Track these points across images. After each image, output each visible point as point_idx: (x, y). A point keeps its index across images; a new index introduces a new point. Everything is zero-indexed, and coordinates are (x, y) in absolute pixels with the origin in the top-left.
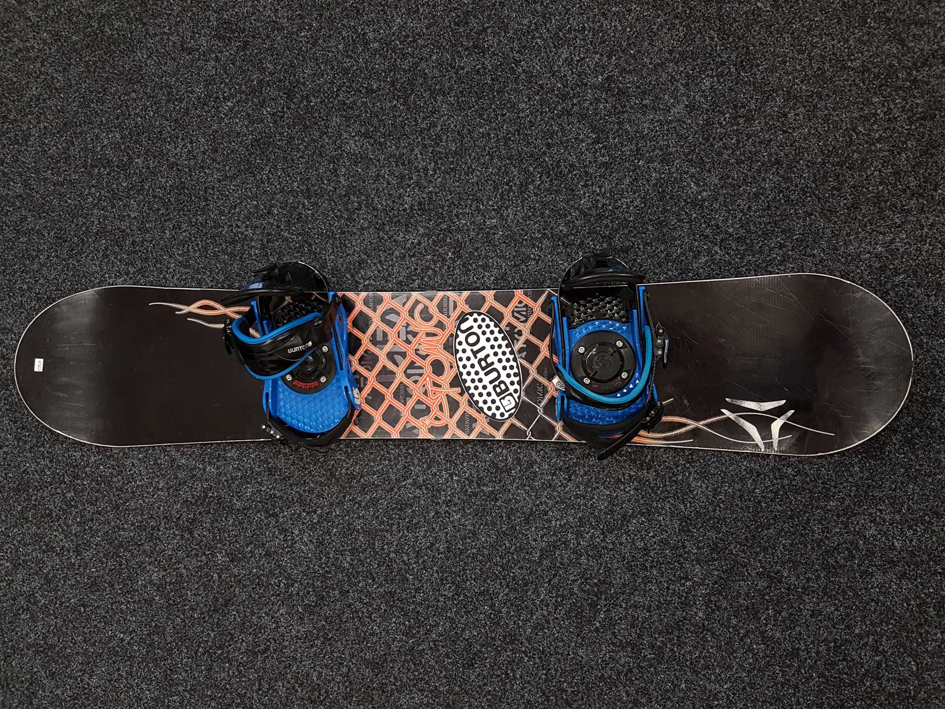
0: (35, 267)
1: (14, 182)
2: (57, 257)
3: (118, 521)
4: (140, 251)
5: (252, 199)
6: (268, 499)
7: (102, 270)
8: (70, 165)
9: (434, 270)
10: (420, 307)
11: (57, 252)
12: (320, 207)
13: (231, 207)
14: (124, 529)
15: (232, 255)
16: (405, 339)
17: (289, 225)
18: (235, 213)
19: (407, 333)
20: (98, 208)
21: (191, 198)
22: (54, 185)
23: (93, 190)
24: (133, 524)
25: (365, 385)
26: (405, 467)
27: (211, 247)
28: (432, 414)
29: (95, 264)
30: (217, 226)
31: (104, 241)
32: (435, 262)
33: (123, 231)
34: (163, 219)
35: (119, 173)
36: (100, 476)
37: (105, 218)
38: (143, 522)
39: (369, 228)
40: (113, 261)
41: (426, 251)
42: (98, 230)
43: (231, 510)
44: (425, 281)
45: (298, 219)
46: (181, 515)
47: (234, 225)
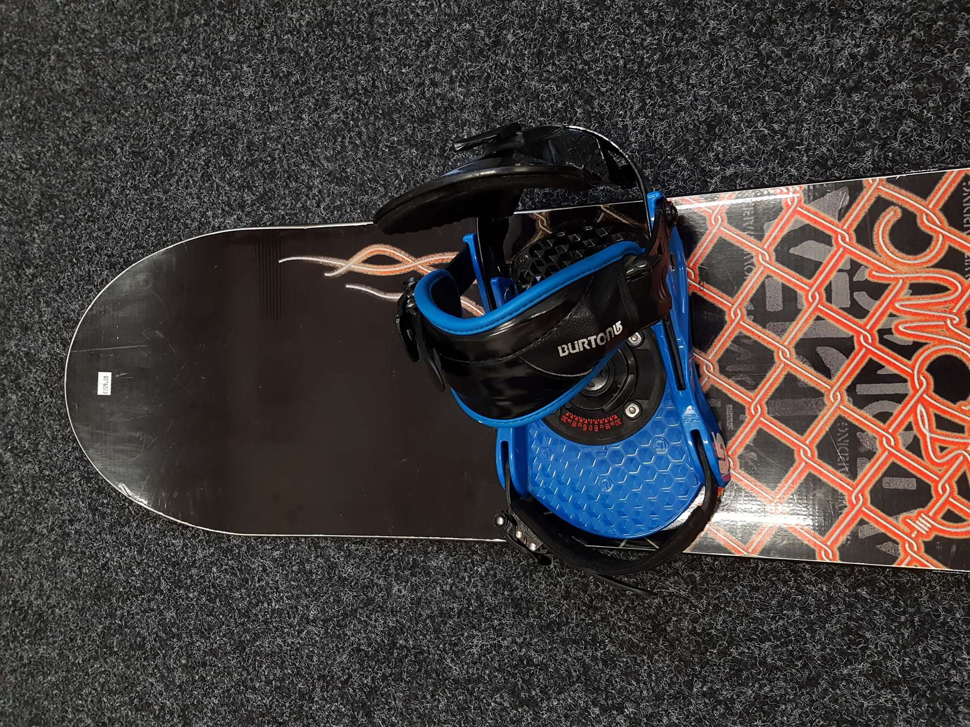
0: (105, 210)
1: (72, 68)
2: (135, 188)
3: (244, 673)
4: (261, 161)
5: (460, 19)
6: (515, 667)
7: (202, 203)
8: (148, 20)
9: (919, 120)
10: (890, 217)
11: (134, 179)
12: (608, 8)
13: (420, 46)
14: (254, 689)
15: (424, 147)
16: (848, 304)
17: (540, 62)
18: (427, 57)
19: (855, 287)
20: (193, 90)
21: (345, 41)
22: (127, 61)
23: (184, 57)
24: (269, 683)
25: (738, 423)
26: (848, 631)
27: (386, 136)
28: (936, 506)
29: (191, 194)
30: (395, 89)
31: (203, 150)
32: (921, 97)
33: (233, 126)
34: (297, 93)
35: (222, 18)
36: (214, 586)
37: (204, 105)
38: (284, 680)
39: (731, 36)
40: (218, 185)
41: (892, 72)
42: (194, 131)
43: (441, 679)
44: (893, 150)
45: (558, 46)
46: (350, 676)
47: (427, 82)
